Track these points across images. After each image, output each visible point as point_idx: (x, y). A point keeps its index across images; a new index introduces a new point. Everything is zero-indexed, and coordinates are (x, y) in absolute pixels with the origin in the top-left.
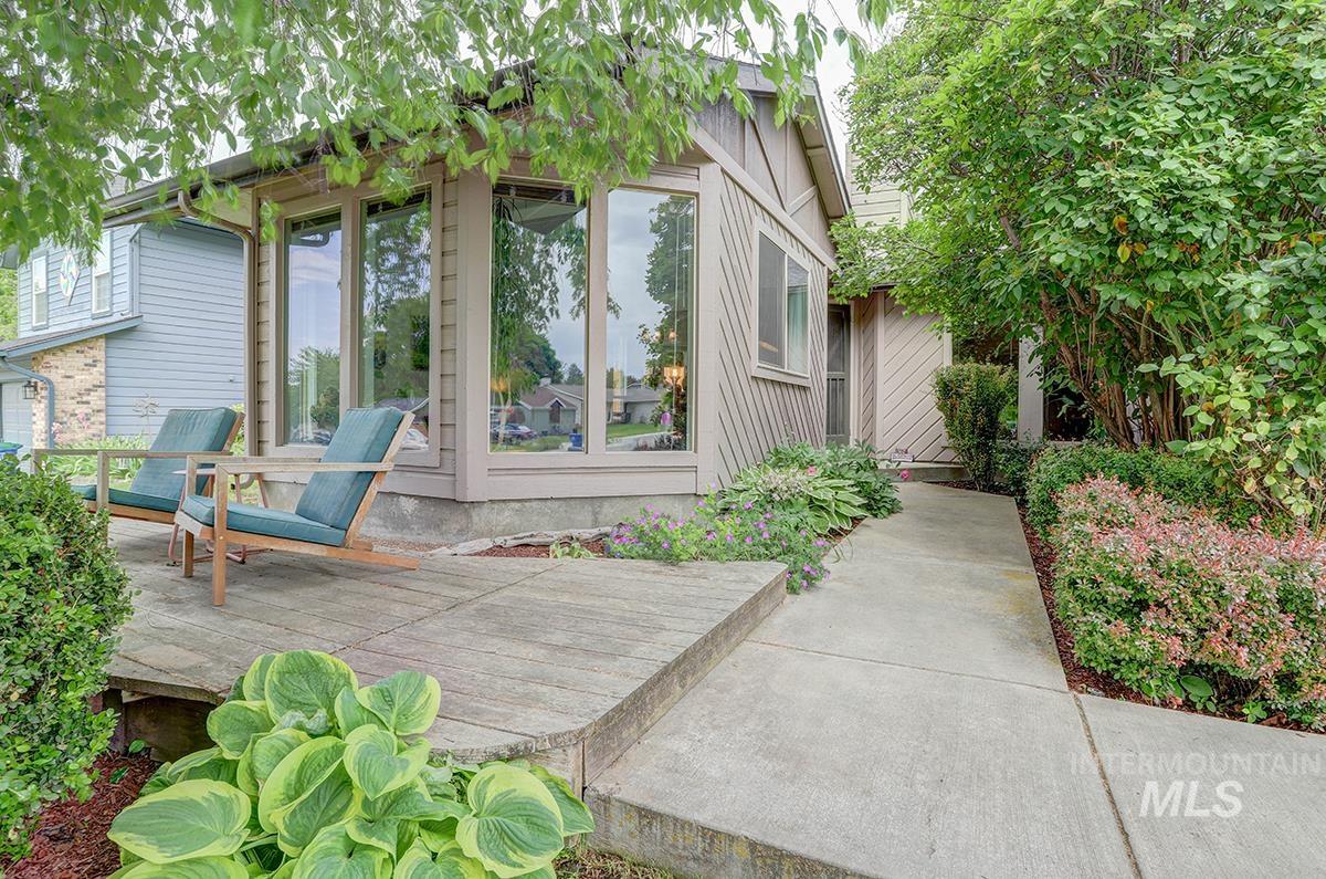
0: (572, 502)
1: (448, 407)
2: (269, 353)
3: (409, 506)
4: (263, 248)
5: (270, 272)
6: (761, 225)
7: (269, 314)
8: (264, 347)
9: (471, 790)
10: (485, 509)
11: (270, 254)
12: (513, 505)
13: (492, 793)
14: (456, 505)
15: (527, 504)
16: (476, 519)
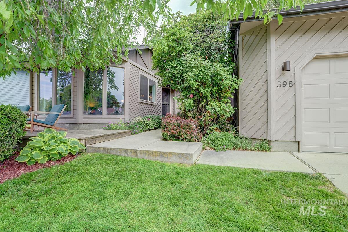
0: (100, 124)
1: (75, 106)
2: (35, 96)
3: (67, 125)
4: (34, 74)
5: (35, 79)
6: (141, 73)
7: (35, 88)
8: (34, 95)
9: (69, 141)
10: (82, 125)
11: (36, 75)
12: (88, 124)
13: (72, 140)
14: (76, 125)
15: (91, 124)
16: (80, 127)
